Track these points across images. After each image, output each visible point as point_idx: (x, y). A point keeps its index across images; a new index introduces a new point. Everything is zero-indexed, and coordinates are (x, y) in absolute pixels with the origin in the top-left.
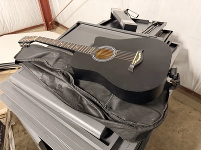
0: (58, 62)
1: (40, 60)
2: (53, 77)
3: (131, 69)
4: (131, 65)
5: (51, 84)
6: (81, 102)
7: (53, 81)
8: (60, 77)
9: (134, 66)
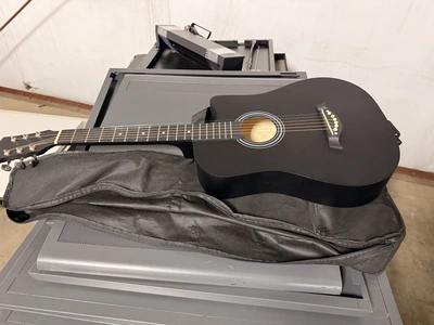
0: (154, 178)
1: (94, 188)
2: (162, 215)
3: (335, 144)
4: (330, 139)
5: (172, 232)
6: (263, 243)
7: (172, 225)
8: (183, 210)
9: (337, 139)
